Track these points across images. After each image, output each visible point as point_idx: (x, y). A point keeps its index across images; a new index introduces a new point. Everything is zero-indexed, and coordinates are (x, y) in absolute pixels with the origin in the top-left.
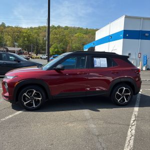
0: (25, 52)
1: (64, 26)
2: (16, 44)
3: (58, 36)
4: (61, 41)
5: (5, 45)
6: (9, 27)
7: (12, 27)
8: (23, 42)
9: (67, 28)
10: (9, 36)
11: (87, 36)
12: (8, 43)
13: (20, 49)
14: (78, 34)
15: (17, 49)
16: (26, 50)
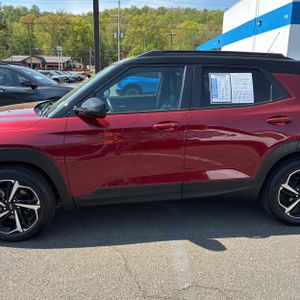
0: (78, 65)
1: (156, 7)
2: (59, 48)
3: (144, 28)
4: (150, 39)
5: (40, 52)
6: (46, 14)
7: (52, 14)
8: (73, 45)
9: (162, 11)
10: (46, 34)
11: (206, 27)
12: (45, 47)
13: (68, 58)
14: (185, 23)
15: (61, 60)
16: (79, 61)
